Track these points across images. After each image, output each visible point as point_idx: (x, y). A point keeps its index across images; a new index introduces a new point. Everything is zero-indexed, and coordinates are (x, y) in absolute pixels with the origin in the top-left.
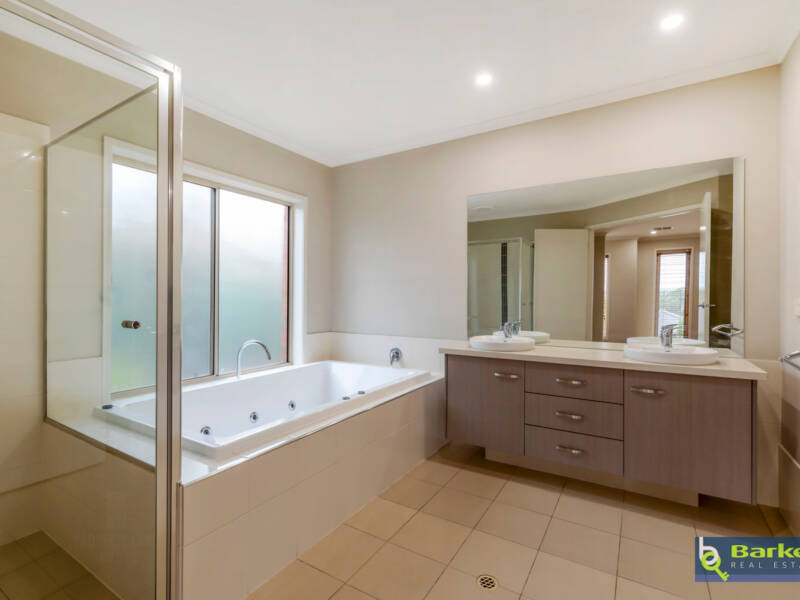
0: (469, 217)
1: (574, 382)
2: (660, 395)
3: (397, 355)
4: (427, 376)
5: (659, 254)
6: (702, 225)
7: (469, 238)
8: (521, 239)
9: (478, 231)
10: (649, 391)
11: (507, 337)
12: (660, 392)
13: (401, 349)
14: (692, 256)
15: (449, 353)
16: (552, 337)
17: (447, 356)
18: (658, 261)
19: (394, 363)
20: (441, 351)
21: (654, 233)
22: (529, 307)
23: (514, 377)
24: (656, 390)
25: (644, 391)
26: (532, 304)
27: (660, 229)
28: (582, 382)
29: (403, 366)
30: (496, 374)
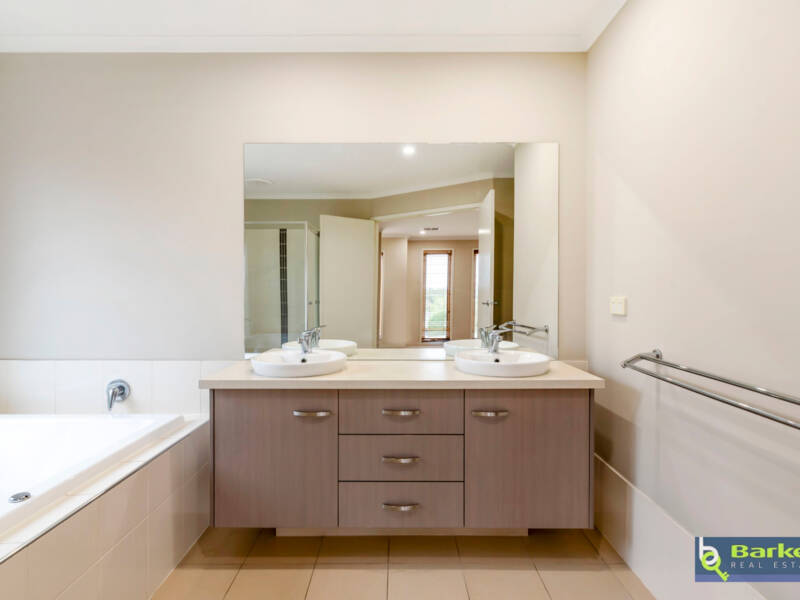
0: (246, 192)
1: (403, 413)
2: (504, 418)
3: (121, 392)
4: (178, 423)
5: (425, 254)
6: (483, 227)
7: (247, 218)
8: (306, 223)
9: (257, 210)
10: (489, 414)
11: (305, 352)
12: (501, 414)
13: (128, 380)
14: (453, 257)
15: (216, 387)
16: (359, 347)
17: (213, 392)
18: (425, 260)
19: (115, 405)
20: (202, 384)
21: (423, 233)
22: (314, 305)
23: (322, 414)
24: (496, 412)
25: (483, 414)
26: (318, 302)
27: (428, 229)
28: (414, 411)
29: (135, 409)
30: (296, 413)
